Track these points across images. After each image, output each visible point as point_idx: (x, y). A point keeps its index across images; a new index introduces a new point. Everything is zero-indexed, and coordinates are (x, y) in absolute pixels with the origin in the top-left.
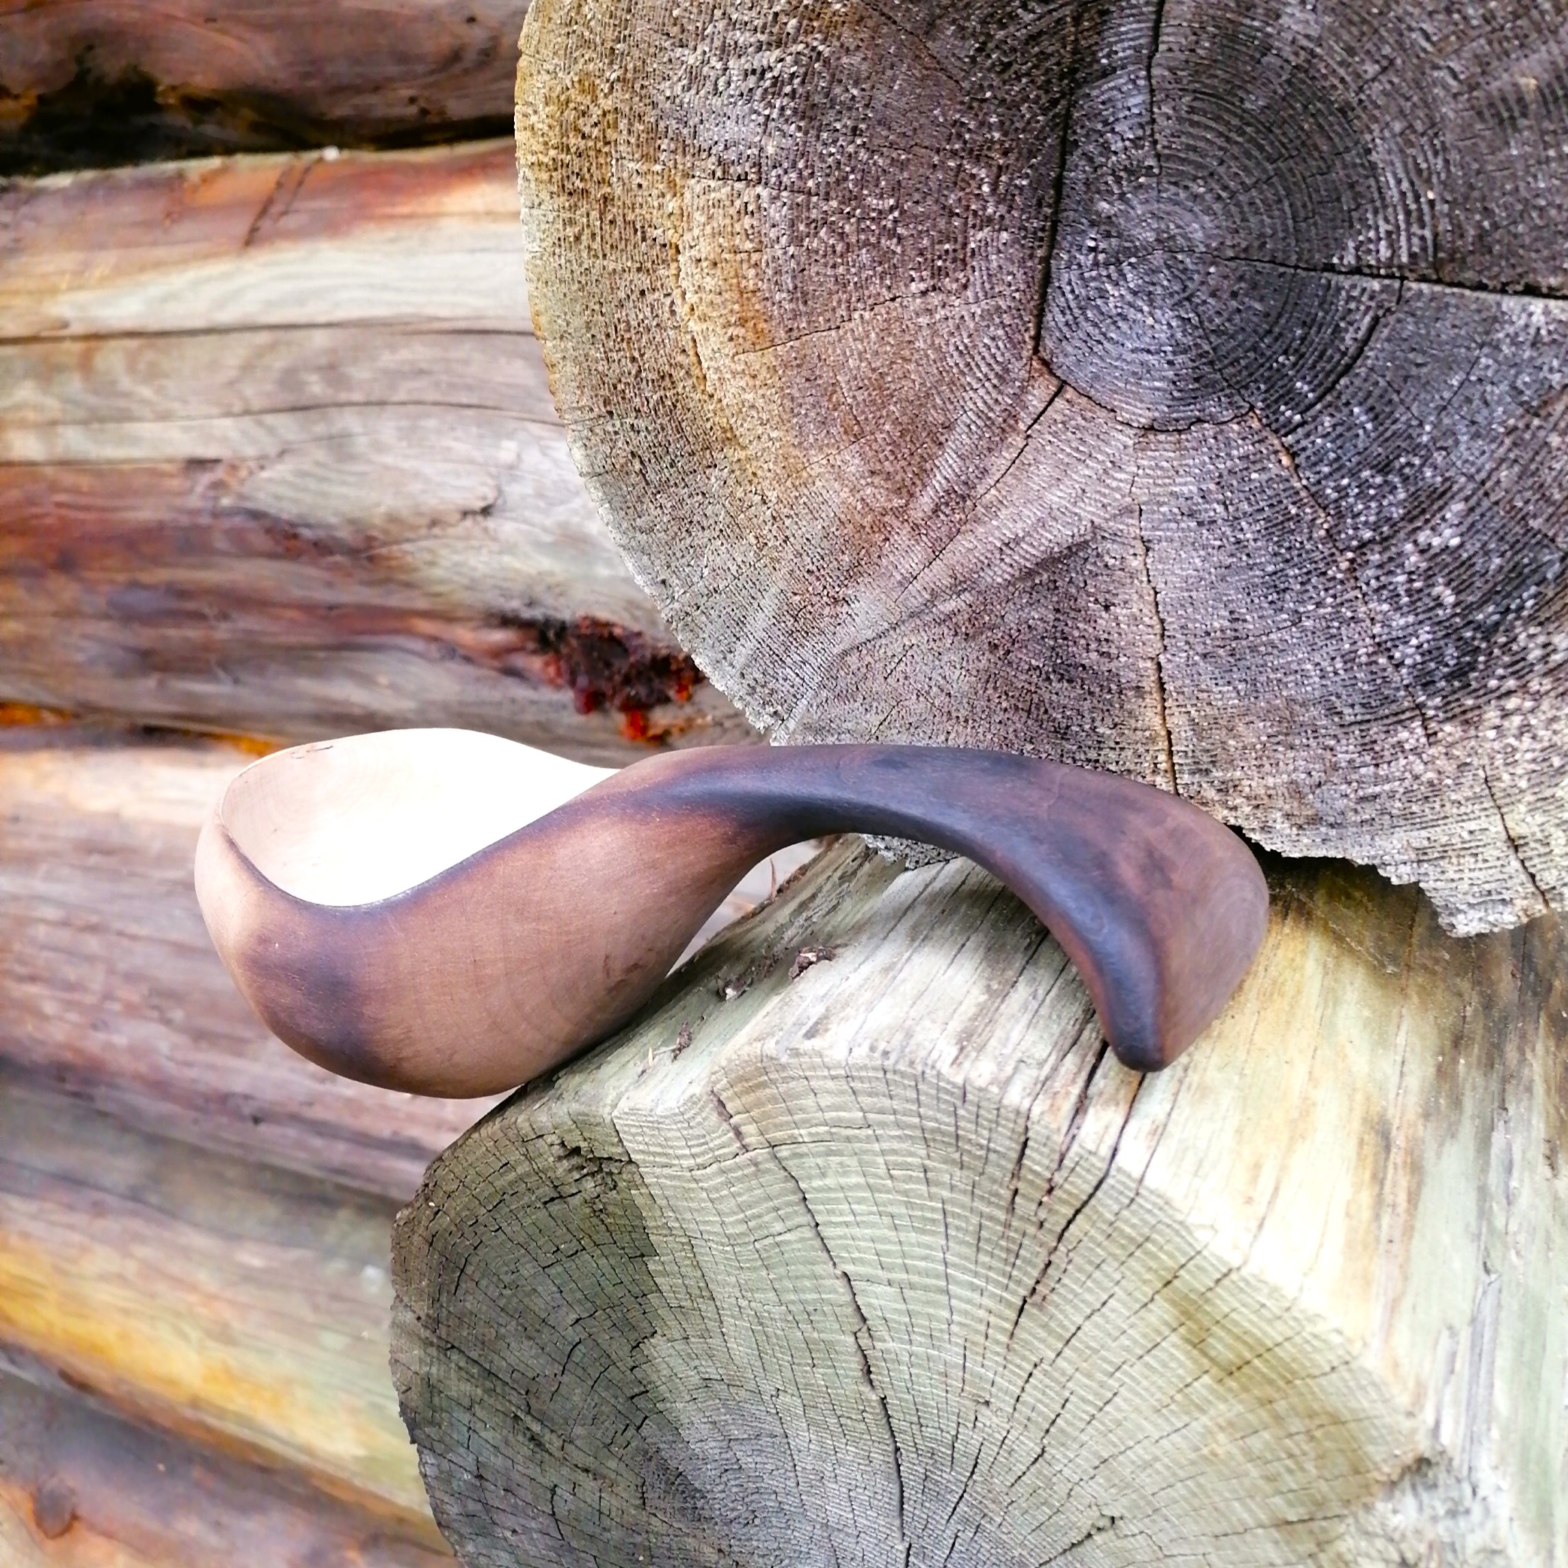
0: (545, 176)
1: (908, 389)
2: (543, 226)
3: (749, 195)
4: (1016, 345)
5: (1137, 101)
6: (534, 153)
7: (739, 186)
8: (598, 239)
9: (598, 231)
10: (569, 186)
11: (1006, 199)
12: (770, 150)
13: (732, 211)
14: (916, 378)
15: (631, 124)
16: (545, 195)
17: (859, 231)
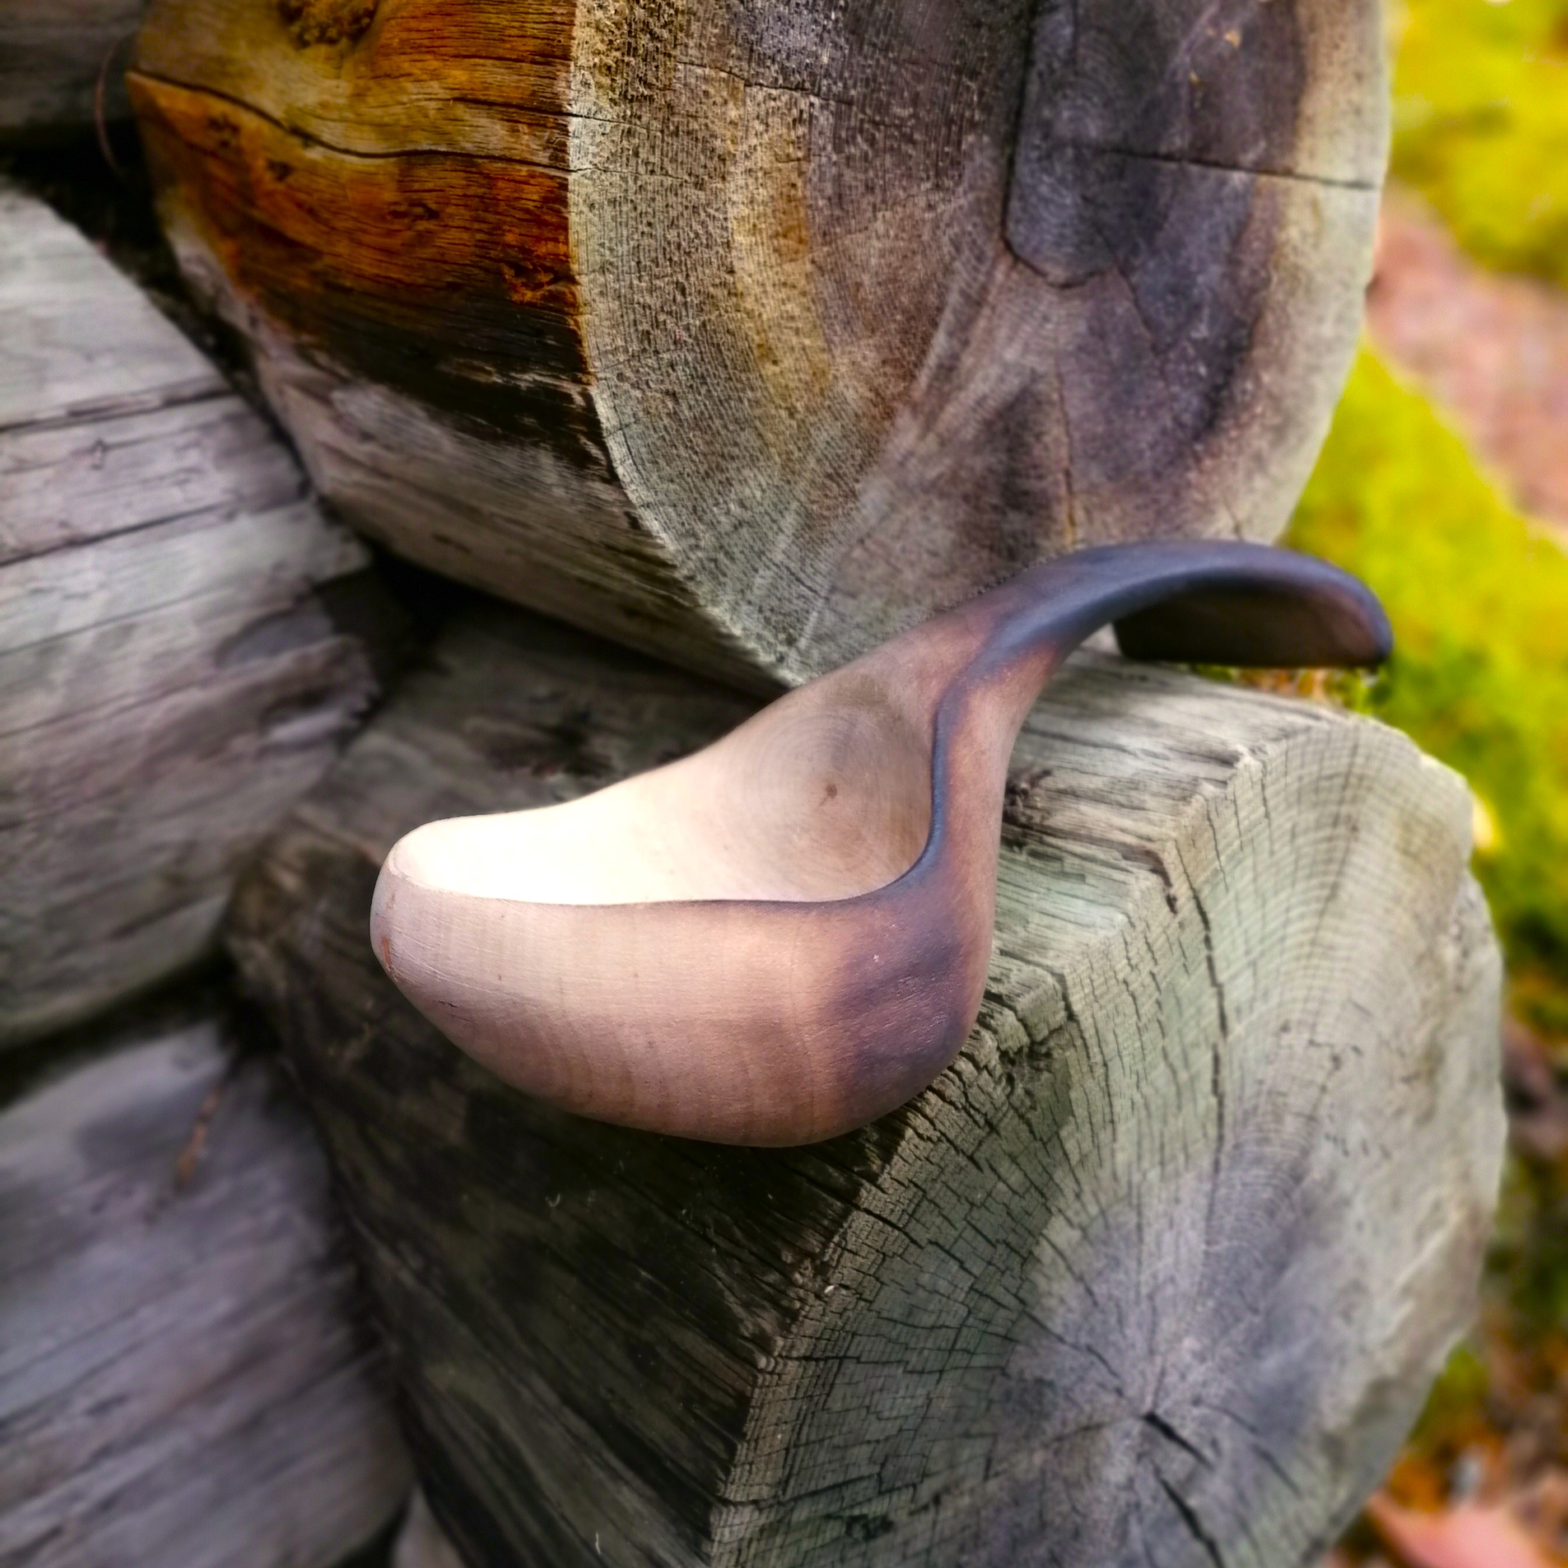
0: (606, 81)
1: (914, 279)
2: (599, 138)
3: (803, 104)
4: (989, 230)
5: (1068, 31)
6: (597, 53)
7: (797, 94)
8: (658, 152)
9: (658, 142)
10: (631, 92)
11: (986, 109)
12: (825, 60)
13: (790, 120)
14: (921, 268)
15: (704, 27)
16: (604, 103)
17: (886, 137)
